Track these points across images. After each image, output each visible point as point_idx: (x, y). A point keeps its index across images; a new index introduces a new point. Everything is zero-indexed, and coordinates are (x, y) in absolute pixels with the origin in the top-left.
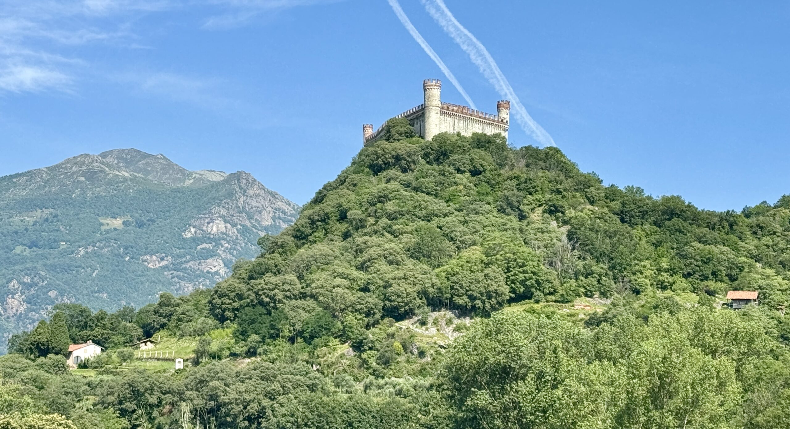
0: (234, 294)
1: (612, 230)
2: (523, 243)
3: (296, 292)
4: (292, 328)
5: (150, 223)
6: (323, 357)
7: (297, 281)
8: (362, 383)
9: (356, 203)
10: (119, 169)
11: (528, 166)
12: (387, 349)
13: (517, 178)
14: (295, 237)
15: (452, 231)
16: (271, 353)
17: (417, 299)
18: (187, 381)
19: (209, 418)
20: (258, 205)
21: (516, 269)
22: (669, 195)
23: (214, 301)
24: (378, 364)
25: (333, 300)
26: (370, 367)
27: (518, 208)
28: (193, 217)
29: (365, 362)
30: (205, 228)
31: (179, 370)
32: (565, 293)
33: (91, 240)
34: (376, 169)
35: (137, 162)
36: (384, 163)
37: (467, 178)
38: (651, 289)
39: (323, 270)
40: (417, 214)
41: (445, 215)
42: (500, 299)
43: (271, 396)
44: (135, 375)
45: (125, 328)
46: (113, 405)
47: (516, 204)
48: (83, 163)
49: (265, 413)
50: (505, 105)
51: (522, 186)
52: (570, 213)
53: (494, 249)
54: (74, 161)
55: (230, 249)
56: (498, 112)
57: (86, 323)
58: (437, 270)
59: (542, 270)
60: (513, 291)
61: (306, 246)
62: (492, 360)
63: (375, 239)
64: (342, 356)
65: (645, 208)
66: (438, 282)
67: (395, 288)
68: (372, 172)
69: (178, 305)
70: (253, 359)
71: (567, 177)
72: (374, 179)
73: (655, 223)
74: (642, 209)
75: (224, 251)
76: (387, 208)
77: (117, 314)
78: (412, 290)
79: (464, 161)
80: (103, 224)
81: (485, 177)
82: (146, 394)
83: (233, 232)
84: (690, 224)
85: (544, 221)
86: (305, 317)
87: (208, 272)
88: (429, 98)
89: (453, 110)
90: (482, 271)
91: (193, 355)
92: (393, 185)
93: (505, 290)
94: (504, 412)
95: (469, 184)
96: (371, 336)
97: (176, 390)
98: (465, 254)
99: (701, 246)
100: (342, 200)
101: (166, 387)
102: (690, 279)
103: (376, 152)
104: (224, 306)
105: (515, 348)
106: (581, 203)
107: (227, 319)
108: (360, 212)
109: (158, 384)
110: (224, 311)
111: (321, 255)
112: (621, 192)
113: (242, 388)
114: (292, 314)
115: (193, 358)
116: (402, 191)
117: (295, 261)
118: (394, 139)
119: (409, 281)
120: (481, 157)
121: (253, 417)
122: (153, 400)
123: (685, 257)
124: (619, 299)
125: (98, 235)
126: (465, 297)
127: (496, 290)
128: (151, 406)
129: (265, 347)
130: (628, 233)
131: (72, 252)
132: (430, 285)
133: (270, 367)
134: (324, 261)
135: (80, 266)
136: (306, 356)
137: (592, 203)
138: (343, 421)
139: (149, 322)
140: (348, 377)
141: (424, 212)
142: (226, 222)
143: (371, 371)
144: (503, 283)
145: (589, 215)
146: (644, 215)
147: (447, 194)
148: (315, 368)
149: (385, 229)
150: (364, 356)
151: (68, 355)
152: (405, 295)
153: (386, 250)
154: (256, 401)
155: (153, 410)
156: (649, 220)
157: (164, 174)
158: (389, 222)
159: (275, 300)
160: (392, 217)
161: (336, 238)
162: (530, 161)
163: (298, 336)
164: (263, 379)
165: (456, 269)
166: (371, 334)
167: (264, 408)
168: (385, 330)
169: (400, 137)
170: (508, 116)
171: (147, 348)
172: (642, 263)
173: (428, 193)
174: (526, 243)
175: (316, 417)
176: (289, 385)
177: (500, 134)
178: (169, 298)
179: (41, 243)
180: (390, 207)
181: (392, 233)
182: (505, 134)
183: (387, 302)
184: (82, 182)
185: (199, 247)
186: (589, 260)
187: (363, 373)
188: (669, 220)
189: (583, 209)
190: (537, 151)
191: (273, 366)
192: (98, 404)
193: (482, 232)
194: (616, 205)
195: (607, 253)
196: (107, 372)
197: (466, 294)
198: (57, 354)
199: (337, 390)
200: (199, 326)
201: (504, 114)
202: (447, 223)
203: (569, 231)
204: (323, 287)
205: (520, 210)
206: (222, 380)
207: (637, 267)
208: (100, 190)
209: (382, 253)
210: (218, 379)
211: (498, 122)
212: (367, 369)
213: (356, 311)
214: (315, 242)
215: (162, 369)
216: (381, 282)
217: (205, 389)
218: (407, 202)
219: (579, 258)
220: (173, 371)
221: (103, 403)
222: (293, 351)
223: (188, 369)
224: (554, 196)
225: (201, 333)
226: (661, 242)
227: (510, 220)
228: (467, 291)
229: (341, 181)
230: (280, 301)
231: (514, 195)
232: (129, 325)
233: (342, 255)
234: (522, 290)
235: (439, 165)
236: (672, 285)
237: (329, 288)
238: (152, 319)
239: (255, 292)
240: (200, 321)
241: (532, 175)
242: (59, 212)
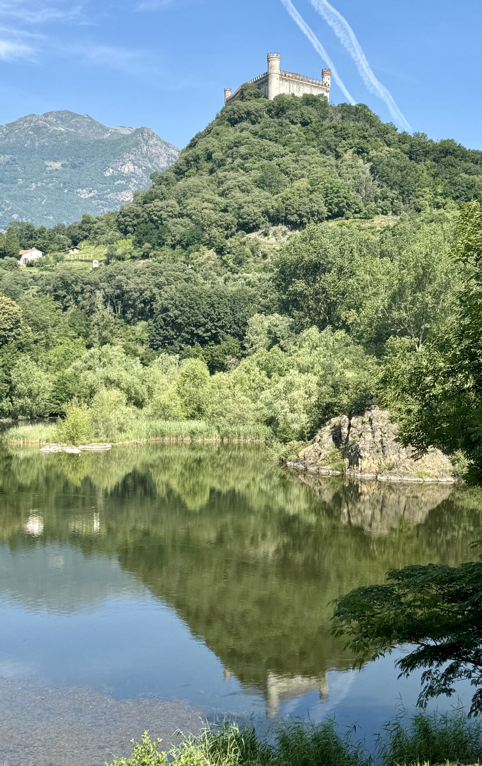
0: (133, 214)
1: (402, 165)
2: (338, 176)
3: (176, 213)
4: (173, 238)
5: (81, 165)
6: (196, 259)
7: (177, 204)
8: (223, 277)
9: (218, 147)
10: (57, 125)
11: (343, 118)
12: (240, 253)
13: (335, 127)
14: (176, 173)
15: (287, 168)
16: (159, 256)
17: (262, 217)
18: (101, 275)
19: (117, 302)
20: (157, 152)
21: (333, 195)
22: (445, 138)
23: (119, 220)
24: (234, 264)
25: (202, 218)
26: (229, 266)
27: (335, 150)
28: (111, 161)
29: (225, 262)
30: (119, 169)
31: (96, 268)
32: (367, 212)
33: (39, 178)
34: (233, 122)
35: (70, 120)
36: (239, 118)
37: (299, 128)
38: (429, 208)
39: (195, 196)
40: (263, 156)
41: (282, 156)
42: (320, 217)
43: (159, 286)
44: (64, 271)
45: (59, 239)
46: (51, 292)
47: (334, 147)
48: (31, 121)
49: (155, 298)
50: (328, 73)
51: (339, 133)
52: (373, 153)
53: (317, 180)
54: (24, 120)
55: (138, 184)
56: (323, 78)
57: (31, 235)
58: (276, 196)
59: (351, 195)
60: (330, 211)
61: (184, 179)
62: (306, 259)
63: (231, 174)
64: (209, 258)
65: (427, 149)
66: (276, 205)
67: (246, 209)
68: (229, 124)
69: (95, 223)
70: (147, 260)
71: (372, 126)
72: (231, 129)
73: (434, 160)
74: (425, 150)
75: (134, 186)
76: (241, 151)
77: (54, 229)
78: (258, 211)
79: (297, 115)
80: (47, 166)
81: (312, 127)
82: (73, 285)
83: (139, 171)
84: (460, 160)
85: (353, 159)
86: (183, 231)
87: (123, 201)
88: (271, 67)
89: (289, 77)
90: (308, 196)
91: (105, 258)
92: (245, 134)
93: (324, 210)
94: (316, 295)
95: (299, 133)
96: (229, 244)
97: (93, 282)
98: (295, 184)
99: (467, 176)
100: (209, 145)
101: (86, 280)
102: (458, 201)
103: (233, 109)
104: (126, 223)
105: (323, 250)
106: (381, 146)
107: (129, 232)
108: (221, 154)
109: (81, 278)
110: (126, 227)
111: (194, 185)
112: (410, 137)
113: (139, 281)
114: (173, 228)
115: (105, 260)
116: (251, 138)
117: (175, 190)
118: (246, 99)
119: (256, 204)
120: (309, 113)
121: (147, 301)
122: (78, 289)
123: (455, 184)
124: (405, 215)
125: (44, 174)
126: (295, 215)
127: (318, 210)
128: (77, 293)
129: (155, 252)
130: (414, 167)
131: (27, 187)
132: (271, 207)
133: (158, 266)
134: (195, 190)
135: (33, 197)
136: (183, 258)
137: (389, 145)
138: (208, 303)
139: (76, 234)
140: (213, 273)
141: (267, 153)
142: (134, 164)
143: (229, 268)
144: (323, 205)
145: (386, 155)
146: (426, 153)
147: (284, 140)
148: (190, 267)
149: (239, 166)
150: (224, 258)
151: (19, 258)
152: (253, 215)
153: (240, 182)
154: (149, 290)
155: (78, 296)
156: (430, 158)
157: (89, 129)
158: (242, 161)
159: (162, 218)
160: (244, 158)
161: (204, 173)
162: (345, 115)
163: (177, 244)
164: (153, 274)
165: (289, 195)
166: (228, 242)
167: (154, 294)
168: (239, 240)
169: (250, 98)
170: (330, 81)
171: (74, 253)
172: (424, 190)
173: (270, 140)
174: (340, 176)
175: (189, 301)
176: (172, 279)
177: (323, 94)
178: (89, 218)
179: (5, 179)
180: (243, 150)
181: (244, 169)
182: (327, 94)
183: (240, 220)
184: (31, 135)
185: (116, 183)
186: (386, 188)
187: (224, 270)
188: (445, 157)
189: (382, 150)
190: (350, 106)
191: (160, 265)
192: (40, 291)
193: (309, 168)
194: (406, 147)
195: (399, 182)
196: (46, 269)
197: (296, 213)
198: (11, 256)
199: (206, 282)
200: (109, 237)
201: (327, 79)
202: (283, 162)
203: (371, 167)
204: (195, 209)
205: (336, 151)
206: (125, 275)
207: (420, 193)
208: (44, 141)
209: (237, 183)
210: (122, 274)
211: (322, 85)
212: (227, 267)
213: (219, 226)
214: (190, 176)
215: (84, 267)
216: (236, 205)
217: (114, 282)
218: (255, 146)
219: (378, 187)
220: (91, 269)
221: (43, 291)
222: (174, 255)
223: (102, 268)
224: (362, 141)
225: (110, 242)
226: (438, 174)
227: (329, 159)
228: (297, 211)
229: (208, 131)
230: (165, 219)
231: (332, 140)
232: (62, 236)
233: (209, 186)
234: (336, 210)
235: (278, 119)
236: (444, 205)
237: (199, 210)
238: (77, 232)
239: (147, 213)
240: (110, 234)
241: (345, 125)
242: (16, 157)
